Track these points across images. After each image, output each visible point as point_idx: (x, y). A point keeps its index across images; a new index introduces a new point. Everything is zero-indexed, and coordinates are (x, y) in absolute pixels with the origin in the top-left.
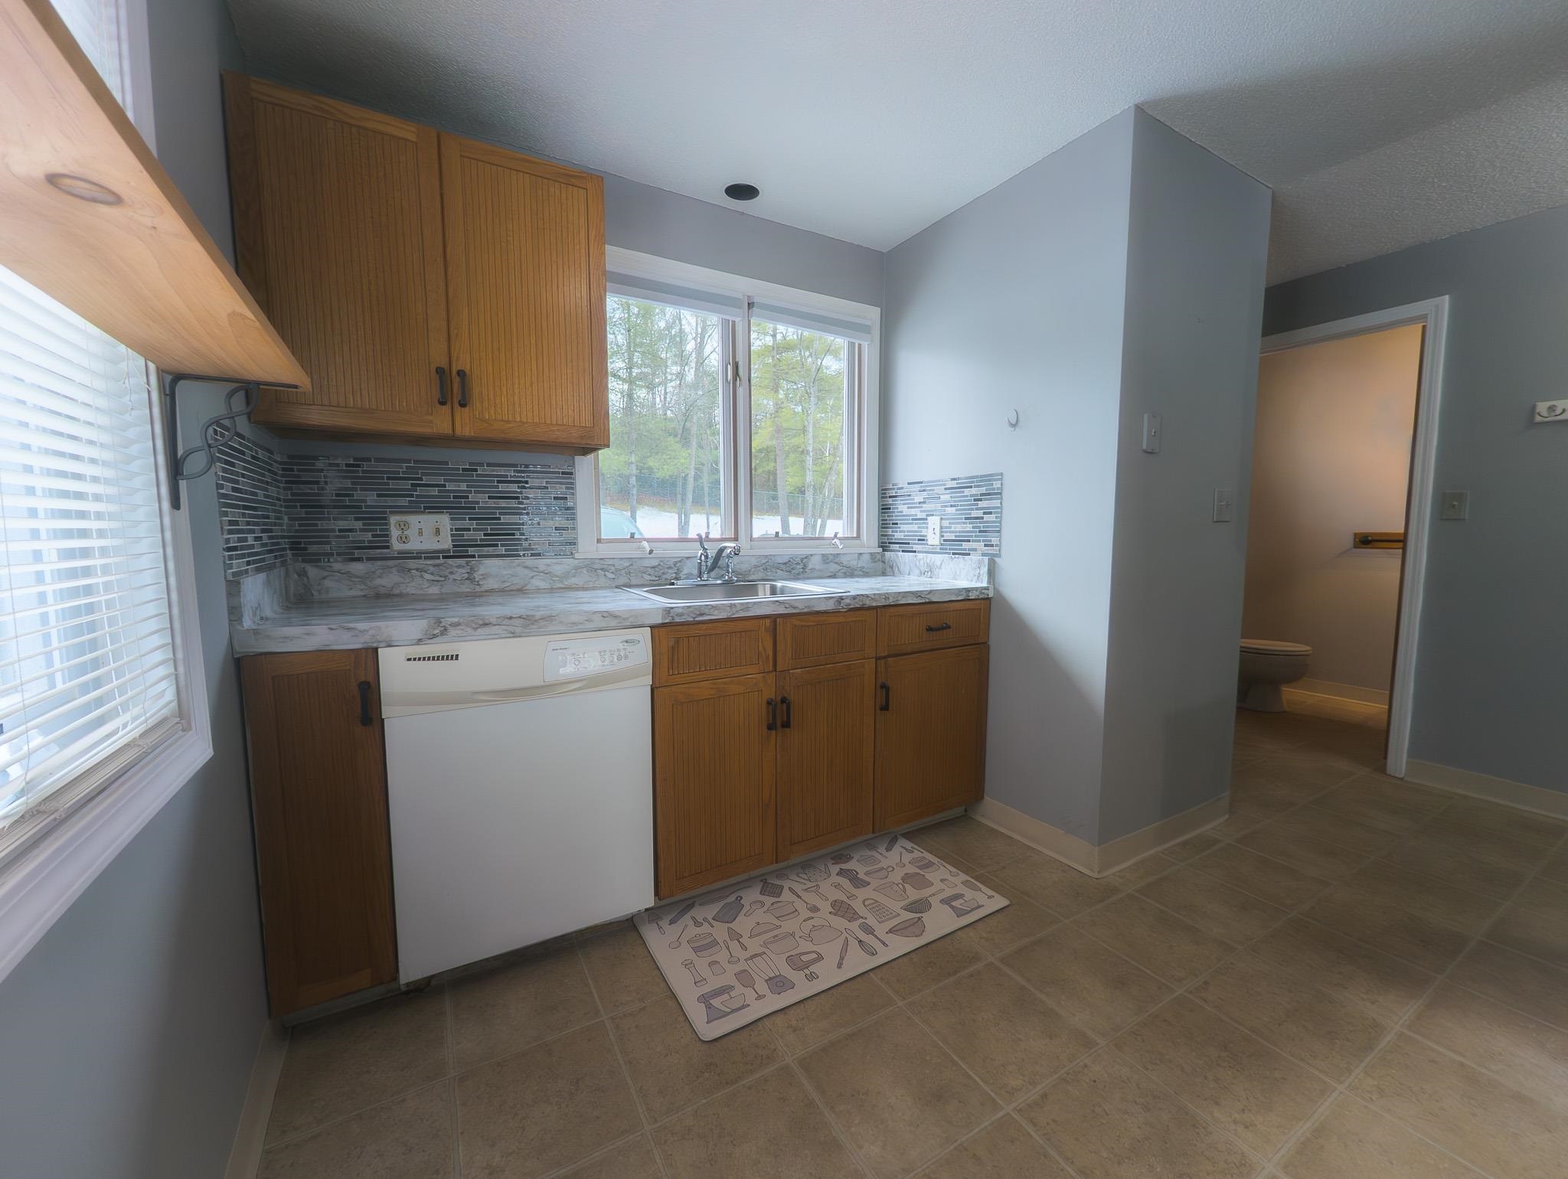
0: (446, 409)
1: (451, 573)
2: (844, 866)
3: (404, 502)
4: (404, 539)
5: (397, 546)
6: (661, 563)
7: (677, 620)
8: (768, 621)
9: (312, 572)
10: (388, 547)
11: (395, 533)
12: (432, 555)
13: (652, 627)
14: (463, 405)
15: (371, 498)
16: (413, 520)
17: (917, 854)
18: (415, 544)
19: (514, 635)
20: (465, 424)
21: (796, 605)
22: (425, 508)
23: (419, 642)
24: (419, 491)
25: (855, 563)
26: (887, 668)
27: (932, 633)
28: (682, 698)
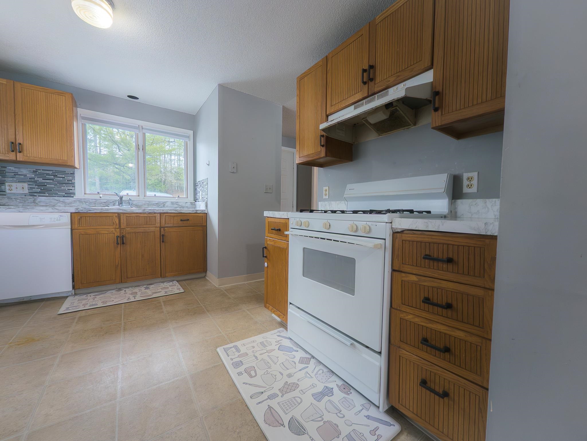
0: (14, 153)
1: (27, 200)
3: (11, 179)
4: (10, 190)
5: (8, 192)
7: (80, 211)
8: (116, 214)
10: (5, 192)
11: (7, 188)
12: (21, 195)
13: (71, 213)
14: (20, 152)
16: (14, 184)
18: (14, 191)
19: (20, 212)
20: (20, 157)
21: (127, 210)
22: (19, 181)
24: (17, 176)
26: (164, 230)
27: (183, 222)
28: (83, 233)
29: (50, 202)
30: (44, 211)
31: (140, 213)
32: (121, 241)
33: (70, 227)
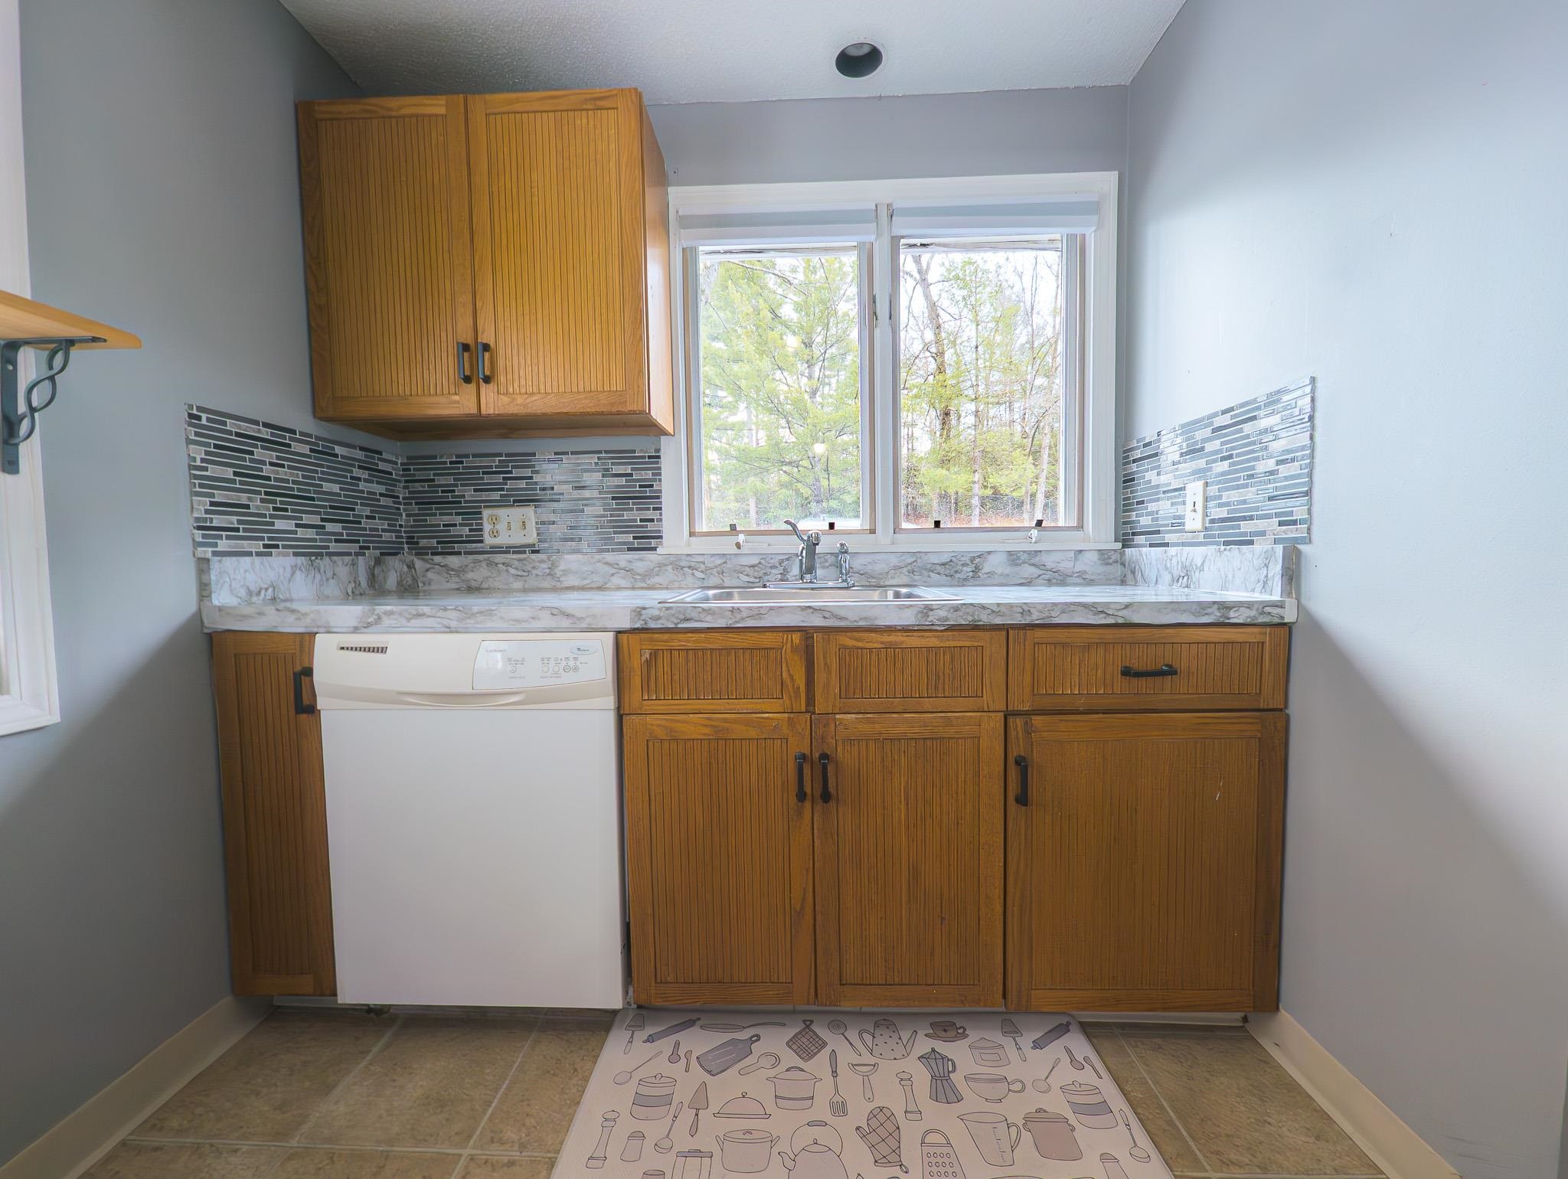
0: (472, 387)
1: (534, 568)
2: (942, 1047)
3: (496, 496)
4: (495, 534)
5: (489, 540)
6: (763, 561)
7: (652, 625)
8: (796, 638)
9: (419, 564)
10: (481, 541)
11: (487, 527)
12: (519, 549)
13: (619, 632)
14: (487, 380)
15: (469, 493)
16: (502, 512)
17: (1087, 1076)
18: (503, 540)
19: (450, 630)
20: (493, 402)
21: (843, 613)
22: (515, 501)
23: (355, 630)
24: (510, 484)
25: (1070, 565)
26: (1028, 730)
27: (1135, 681)
28: (660, 733)
29: (592, 573)
30: (524, 625)
31: (906, 630)
32: (818, 780)
33: (610, 702)
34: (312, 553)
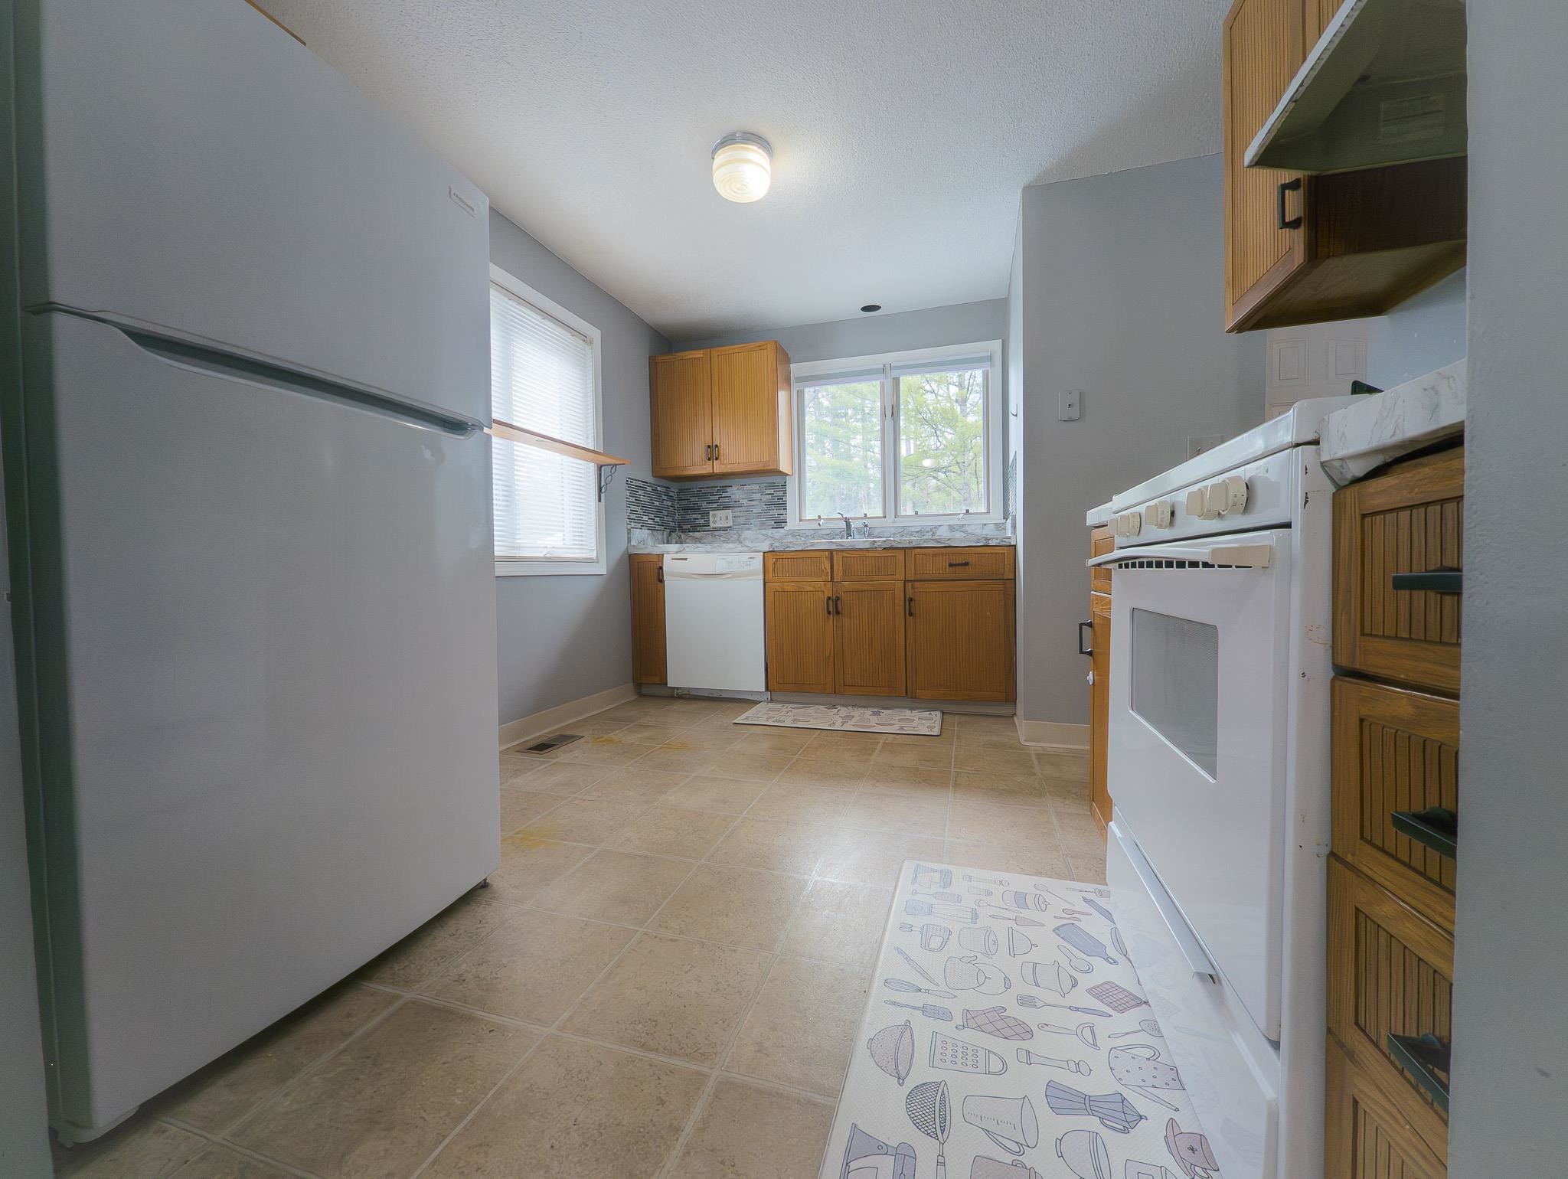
0: (711, 462)
1: (731, 537)
3: (715, 505)
4: (715, 522)
5: (712, 525)
6: (832, 532)
7: (776, 549)
8: (827, 553)
9: (683, 536)
10: (709, 526)
11: (711, 519)
12: (725, 529)
13: (765, 552)
14: (717, 459)
15: (704, 505)
16: (718, 512)
18: (718, 525)
20: (718, 468)
21: (844, 544)
22: (723, 507)
23: (677, 553)
24: (721, 500)
26: (913, 588)
27: (954, 568)
28: (779, 589)
30: (731, 550)
31: (867, 550)
32: (835, 607)
33: (761, 577)
34: (652, 529)
